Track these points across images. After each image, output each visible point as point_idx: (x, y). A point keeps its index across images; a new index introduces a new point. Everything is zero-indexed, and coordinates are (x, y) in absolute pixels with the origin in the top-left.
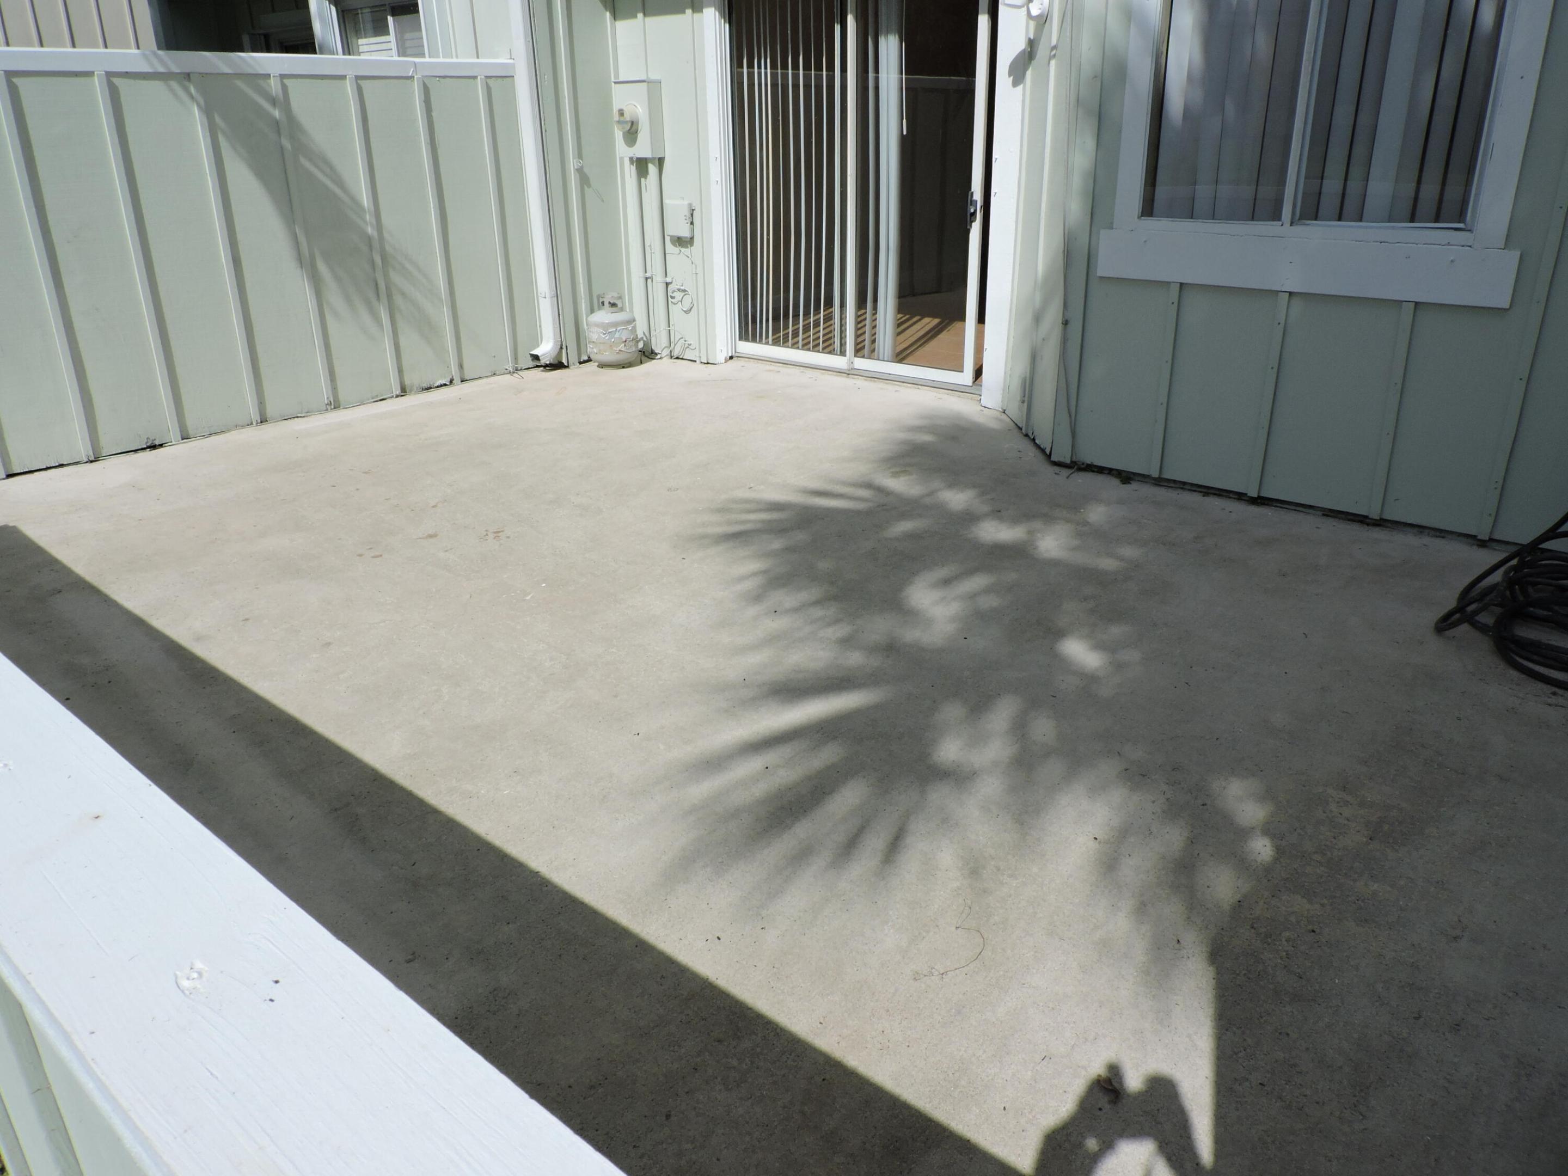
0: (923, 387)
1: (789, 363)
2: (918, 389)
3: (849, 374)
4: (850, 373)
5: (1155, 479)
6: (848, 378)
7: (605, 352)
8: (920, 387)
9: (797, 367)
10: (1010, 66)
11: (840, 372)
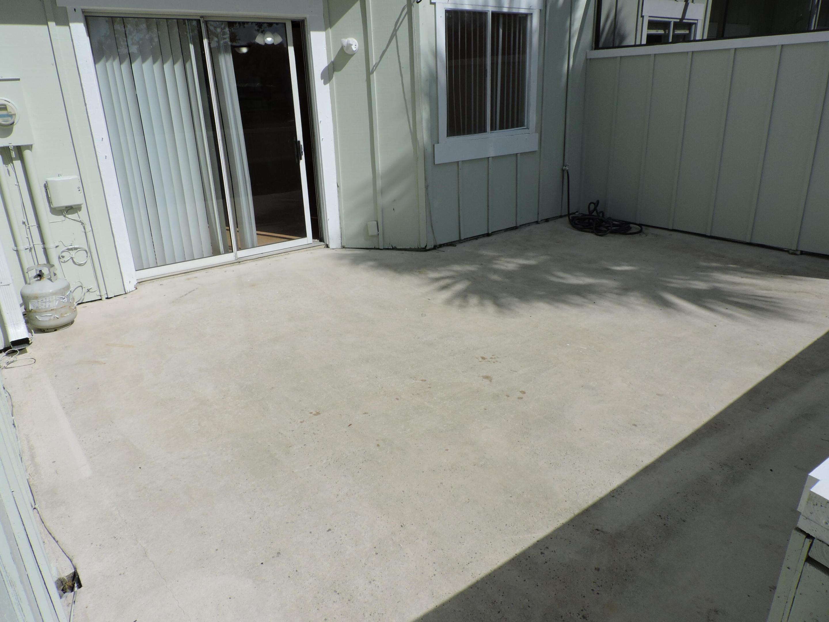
0: (291, 252)
1: (189, 271)
2: (288, 254)
3: (240, 262)
4: (238, 261)
5: (458, 241)
6: (240, 264)
7: (66, 313)
8: (289, 253)
9: (198, 271)
10: (321, 75)
11: (232, 263)
